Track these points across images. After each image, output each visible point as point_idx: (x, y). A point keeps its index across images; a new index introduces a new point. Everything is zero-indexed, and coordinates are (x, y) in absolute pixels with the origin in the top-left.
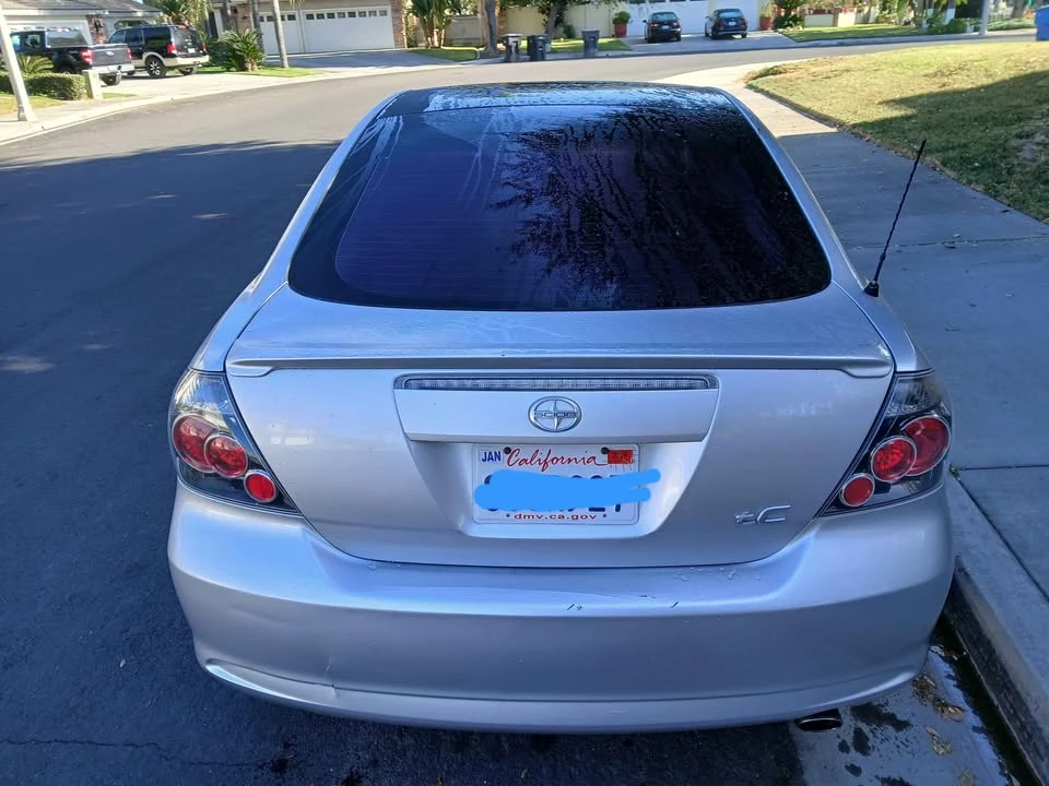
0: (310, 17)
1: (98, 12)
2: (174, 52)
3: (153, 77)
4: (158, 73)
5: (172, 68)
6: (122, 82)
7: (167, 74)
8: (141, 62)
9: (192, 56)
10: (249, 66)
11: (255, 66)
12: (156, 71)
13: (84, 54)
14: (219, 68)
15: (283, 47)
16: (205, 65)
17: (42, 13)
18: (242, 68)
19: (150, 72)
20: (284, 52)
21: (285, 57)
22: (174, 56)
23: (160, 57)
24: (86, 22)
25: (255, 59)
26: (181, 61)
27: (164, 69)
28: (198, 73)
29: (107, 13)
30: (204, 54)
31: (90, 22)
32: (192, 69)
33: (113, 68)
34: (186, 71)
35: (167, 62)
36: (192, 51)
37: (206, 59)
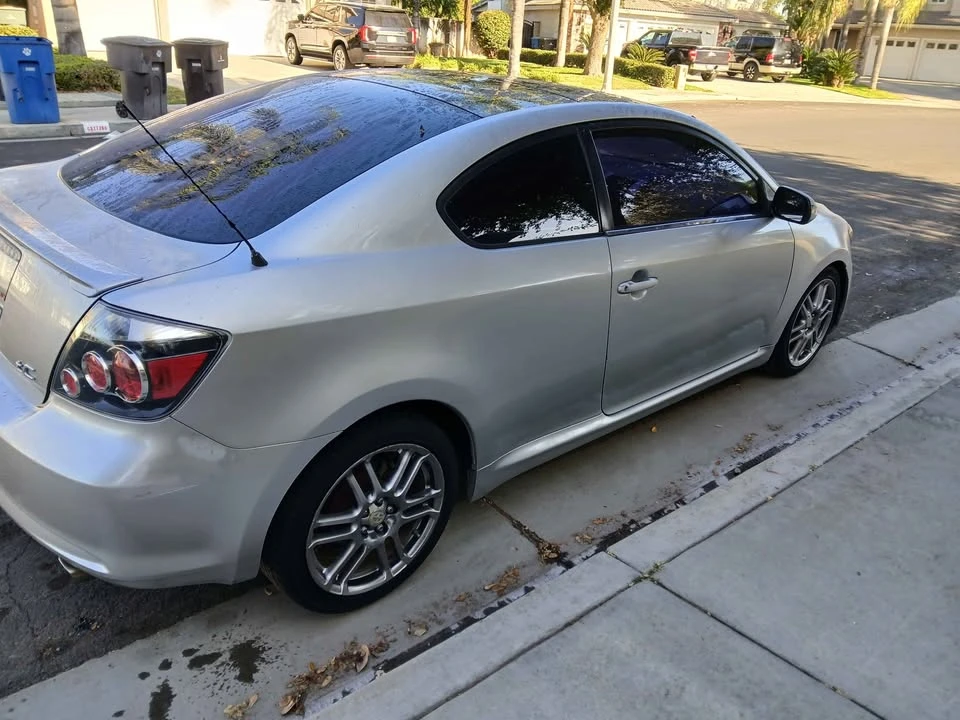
0: (931, 45)
1: (731, 20)
2: (771, 61)
3: (746, 79)
4: (751, 77)
5: (765, 75)
6: (716, 80)
7: (759, 79)
8: (741, 66)
9: (787, 66)
10: (836, 82)
11: (842, 84)
12: (751, 75)
13: (693, 52)
14: (808, 81)
15: (878, 70)
16: (796, 76)
17: (687, 17)
18: (829, 83)
19: (745, 76)
20: (877, 75)
21: (876, 78)
22: (770, 64)
23: (758, 63)
24: (718, 27)
25: (845, 77)
26: (773, 69)
27: (758, 74)
28: (788, 82)
29: (737, 22)
30: (798, 66)
31: (721, 28)
32: (783, 78)
33: (711, 67)
34: (777, 79)
35: (762, 69)
36: (787, 62)
37: (798, 70)
